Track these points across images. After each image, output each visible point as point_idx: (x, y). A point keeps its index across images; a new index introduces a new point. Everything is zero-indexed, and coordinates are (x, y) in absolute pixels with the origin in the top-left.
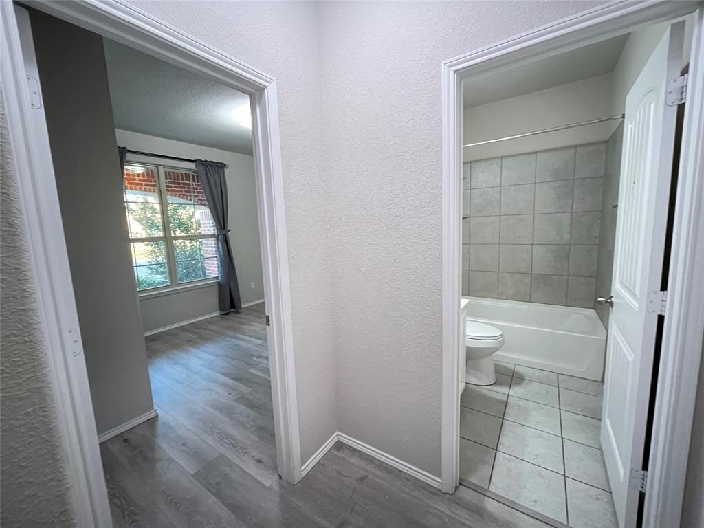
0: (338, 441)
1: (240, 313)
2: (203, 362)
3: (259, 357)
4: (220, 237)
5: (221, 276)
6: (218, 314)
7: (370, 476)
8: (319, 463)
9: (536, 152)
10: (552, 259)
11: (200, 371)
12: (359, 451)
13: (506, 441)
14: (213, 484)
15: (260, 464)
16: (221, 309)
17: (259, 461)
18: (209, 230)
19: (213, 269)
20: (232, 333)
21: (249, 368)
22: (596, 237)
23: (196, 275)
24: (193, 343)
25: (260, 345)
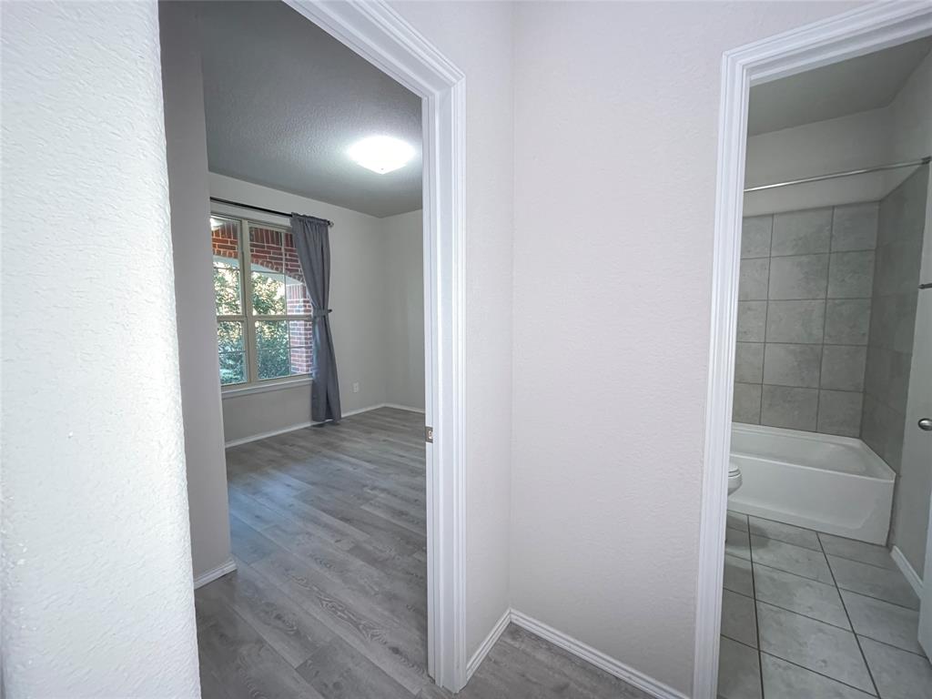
0: (511, 622)
1: (338, 424)
2: (295, 493)
3: (374, 488)
4: (318, 319)
5: (316, 374)
6: (308, 424)
7: (572, 685)
8: (488, 658)
9: (772, 215)
10: (796, 364)
11: (291, 506)
12: (546, 642)
13: (770, 636)
14: (331, 686)
15: (397, 655)
16: (314, 418)
17: (396, 650)
18: (299, 311)
19: (301, 363)
20: (332, 453)
21: (361, 505)
22: (864, 334)
23: (277, 371)
24: (278, 464)
25: (371, 470)
